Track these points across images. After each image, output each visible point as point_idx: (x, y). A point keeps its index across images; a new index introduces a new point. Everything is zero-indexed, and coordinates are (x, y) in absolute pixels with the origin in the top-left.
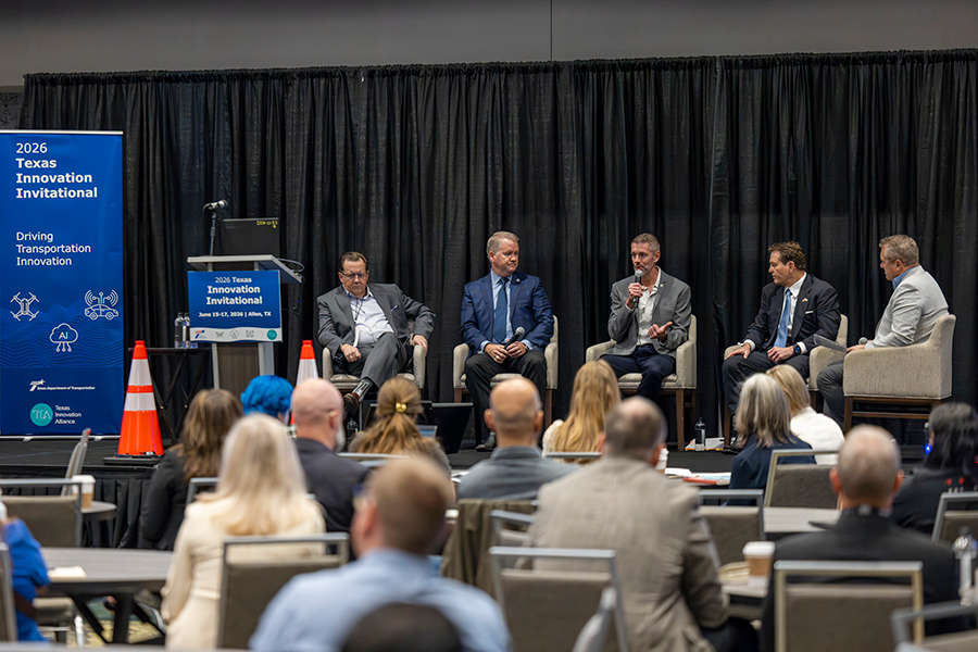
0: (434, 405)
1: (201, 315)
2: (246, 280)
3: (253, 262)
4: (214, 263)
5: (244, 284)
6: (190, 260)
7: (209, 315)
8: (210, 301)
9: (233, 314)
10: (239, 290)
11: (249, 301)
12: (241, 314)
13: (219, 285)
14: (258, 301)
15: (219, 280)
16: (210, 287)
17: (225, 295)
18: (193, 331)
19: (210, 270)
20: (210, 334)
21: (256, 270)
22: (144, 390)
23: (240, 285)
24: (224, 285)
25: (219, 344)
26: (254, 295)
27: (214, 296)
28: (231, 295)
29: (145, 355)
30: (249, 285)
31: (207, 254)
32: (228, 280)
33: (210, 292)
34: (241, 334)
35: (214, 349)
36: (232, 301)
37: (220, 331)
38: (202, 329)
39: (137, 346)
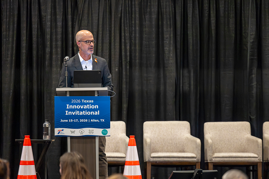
0: (204, 171)
1: (62, 121)
2: (90, 101)
3: (94, 91)
4: (70, 92)
5: (89, 104)
6: (58, 89)
7: (67, 121)
8: (67, 113)
9: (82, 120)
10: (85, 107)
11: (92, 113)
12: (87, 121)
13: (73, 104)
14: (97, 113)
15: (73, 101)
16: (68, 105)
17: (77, 110)
18: (57, 130)
19: (68, 96)
20: (67, 132)
21: (96, 96)
22: (30, 163)
23: (86, 104)
24: (77, 104)
25: (72, 137)
26: (95, 110)
27: (70, 110)
28: (80, 110)
29: (30, 144)
30: (92, 104)
31: (65, 86)
32: (79, 101)
33: (68, 108)
34: (86, 131)
35: (69, 140)
36: (81, 113)
37: (73, 130)
38: (62, 129)
39: (26, 138)
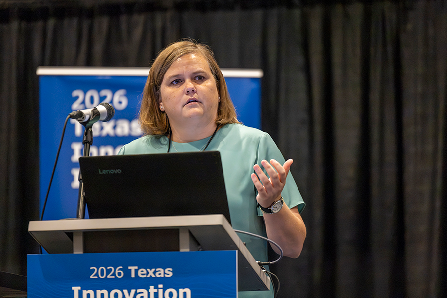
2: (161, 273)
5: (155, 281)
13: (96, 285)
15: (97, 272)
16: (76, 289)
19: (78, 251)
21: (185, 249)
23: (146, 283)
24: (109, 285)
30: (167, 283)
32: (119, 273)
